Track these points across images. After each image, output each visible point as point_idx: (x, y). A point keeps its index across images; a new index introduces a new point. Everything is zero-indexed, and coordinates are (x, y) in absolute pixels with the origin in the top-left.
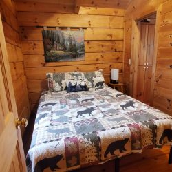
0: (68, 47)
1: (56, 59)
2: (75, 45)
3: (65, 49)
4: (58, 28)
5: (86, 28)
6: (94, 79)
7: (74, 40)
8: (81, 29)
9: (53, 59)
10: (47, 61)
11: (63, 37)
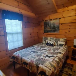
0: (52, 27)
1: (47, 31)
2: (55, 26)
3: (51, 28)
4: (49, 20)
5: (60, 18)
6: (59, 42)
7: (55, 24)
8: (58, 19)
9: (46, 31)
10: (44, 32)
11: (50, 23)
